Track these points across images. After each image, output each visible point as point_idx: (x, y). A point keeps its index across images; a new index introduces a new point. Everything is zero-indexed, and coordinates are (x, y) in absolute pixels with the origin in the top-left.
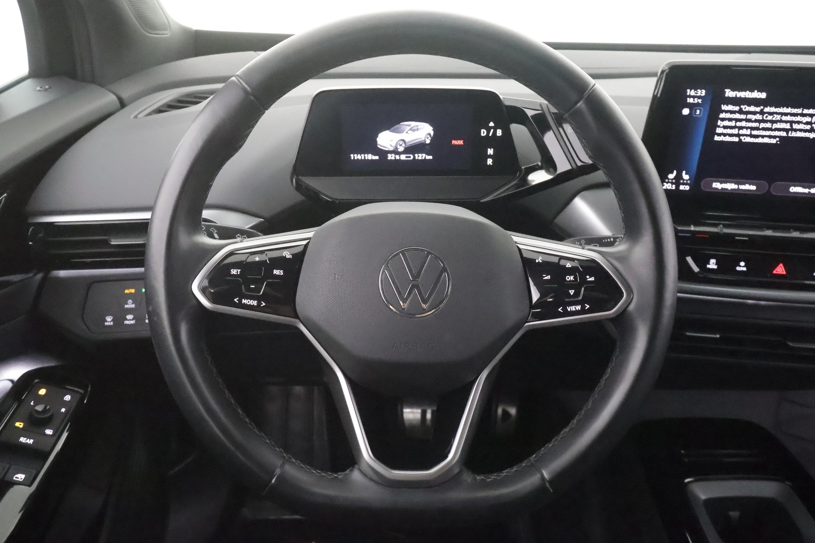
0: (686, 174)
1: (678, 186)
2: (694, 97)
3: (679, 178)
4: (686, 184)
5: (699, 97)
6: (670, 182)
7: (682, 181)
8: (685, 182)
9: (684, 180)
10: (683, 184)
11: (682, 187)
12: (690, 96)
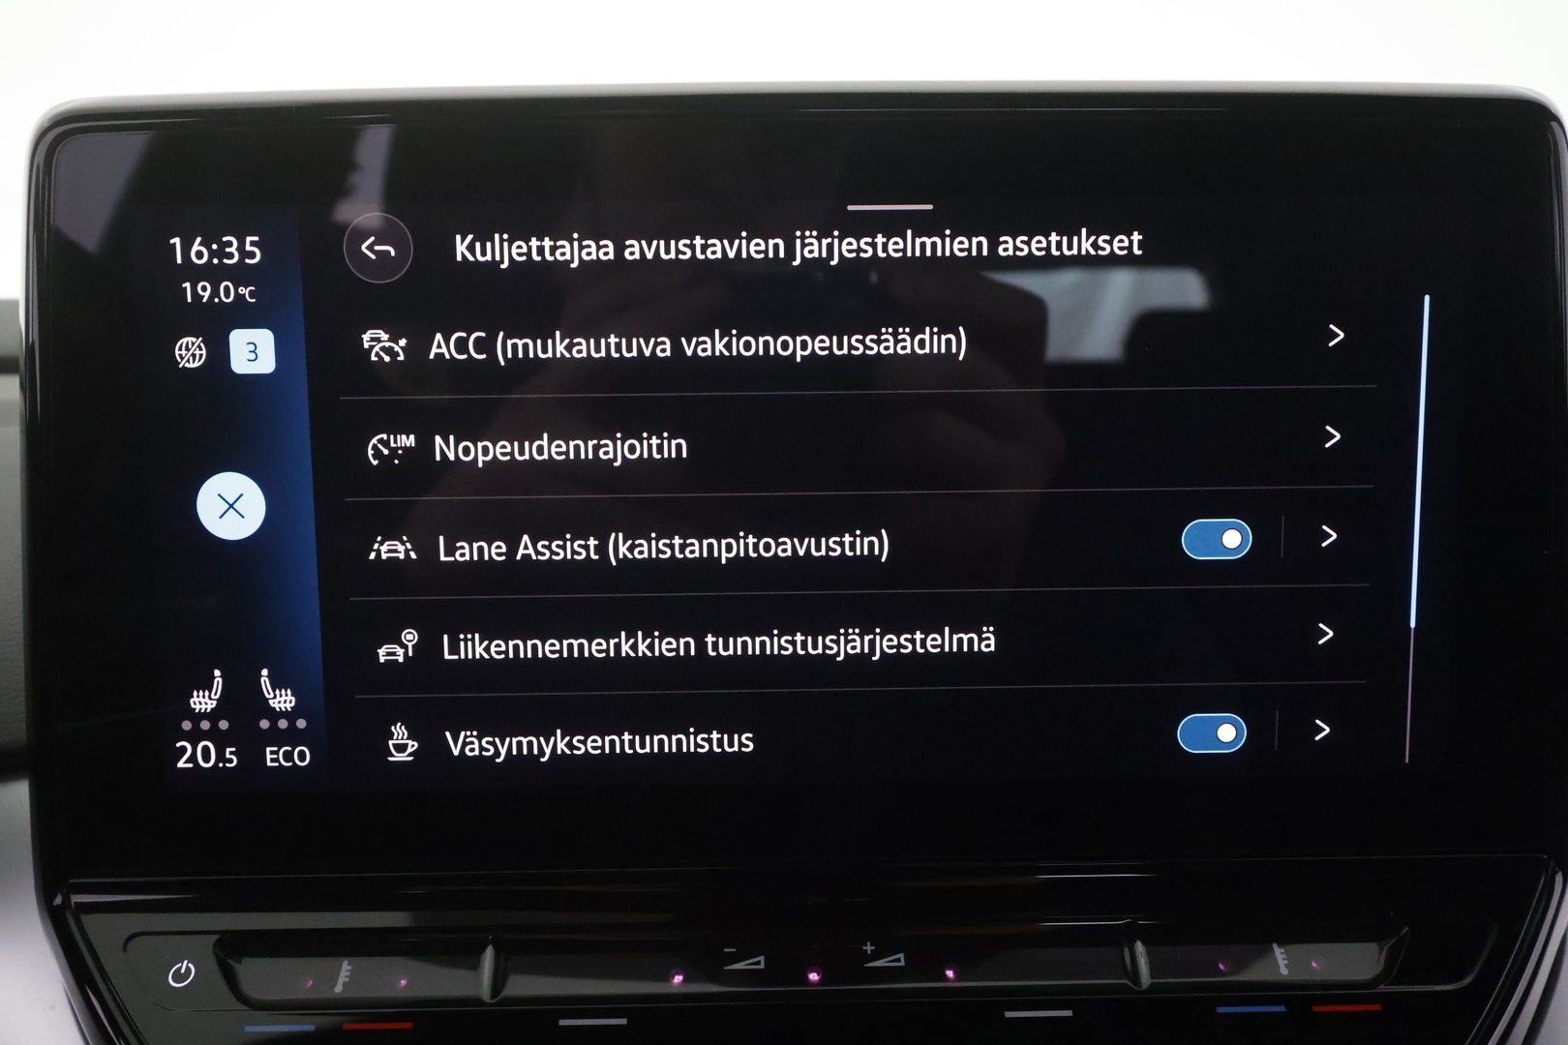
0: (277, 684)
1: (251, 745)
2: (214, 274)
3: (243, 702)
4: (292, 737)
5: (240, 274)
6: (206, 736)
7: (265, 724)
8: (283, 724)
9: (274, 715)
10: (277, 738)
11: (272, 756)
12: (195, 273)
